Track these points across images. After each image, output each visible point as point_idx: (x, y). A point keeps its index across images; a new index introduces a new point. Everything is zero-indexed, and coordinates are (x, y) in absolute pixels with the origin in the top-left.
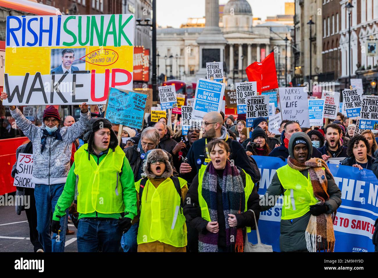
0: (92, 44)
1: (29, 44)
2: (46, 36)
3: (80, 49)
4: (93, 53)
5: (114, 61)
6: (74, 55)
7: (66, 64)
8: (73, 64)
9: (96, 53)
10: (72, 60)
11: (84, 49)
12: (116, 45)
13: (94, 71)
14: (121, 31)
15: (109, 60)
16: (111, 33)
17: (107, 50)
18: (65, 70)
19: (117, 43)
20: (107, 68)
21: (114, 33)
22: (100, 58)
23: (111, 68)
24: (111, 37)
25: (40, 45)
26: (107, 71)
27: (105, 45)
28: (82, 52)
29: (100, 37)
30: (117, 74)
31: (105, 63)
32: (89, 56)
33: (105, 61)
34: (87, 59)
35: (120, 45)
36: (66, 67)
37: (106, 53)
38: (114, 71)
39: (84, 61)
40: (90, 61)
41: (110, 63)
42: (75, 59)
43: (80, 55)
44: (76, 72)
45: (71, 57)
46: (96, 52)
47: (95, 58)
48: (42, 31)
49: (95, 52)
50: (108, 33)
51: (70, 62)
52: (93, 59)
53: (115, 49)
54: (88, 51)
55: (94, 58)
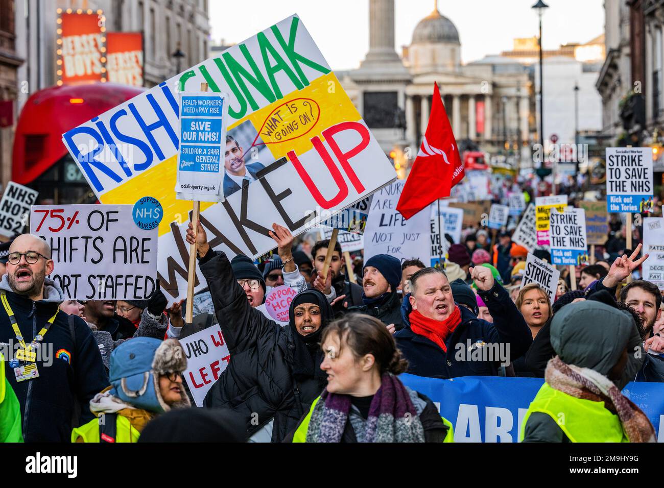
0: (255, 107)
1: (138, 167)
2: (160, 134)
3: (241, 127)
4: (268, 121)
5: (316, 116)
6: (237, 144)
7: (233, 167)
8: (246, 161)
9: (273, 119)
10: (238, 154)
11: (248, 122)
12: (300, 87)
13: (292, 155)
14: (294, 57)
15: (305, 120)
16: (277, 69)
17: (290, 105)
18: (239, 180)
19: (301, 82)
20: (311, 136)
21: (281, 65)
22: (286, 123)
23: (319, 133)
24: (281, 77)
25: (161, 157)
26: (316, 142)
27: (280, 96)
28: (248, 130)
29: (261, 86)
30: (336, 137)
31: (302, 129)
32: (265, 130)
33: (300, 124)
34: (264, 138)
35: (307, 83)
36: (237, 173)
37: (293, 110)
38: (328, 134)
39: (263, 145)
40: (272, 138)
41: (310, 124)
42: (244, 151)
43: (248, 138)
44: (261, 173)
45: (234, 150)
46: (273, 116)
47: (279, 129)
48: (147, 130)
49: (270, 118)
50: (271, 71)
51: (240, 160)
52: (274, 132)
53: (303, 93)
54: (257, 124)
55: (276, 131)
